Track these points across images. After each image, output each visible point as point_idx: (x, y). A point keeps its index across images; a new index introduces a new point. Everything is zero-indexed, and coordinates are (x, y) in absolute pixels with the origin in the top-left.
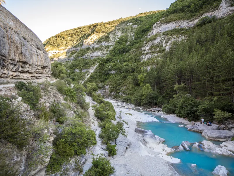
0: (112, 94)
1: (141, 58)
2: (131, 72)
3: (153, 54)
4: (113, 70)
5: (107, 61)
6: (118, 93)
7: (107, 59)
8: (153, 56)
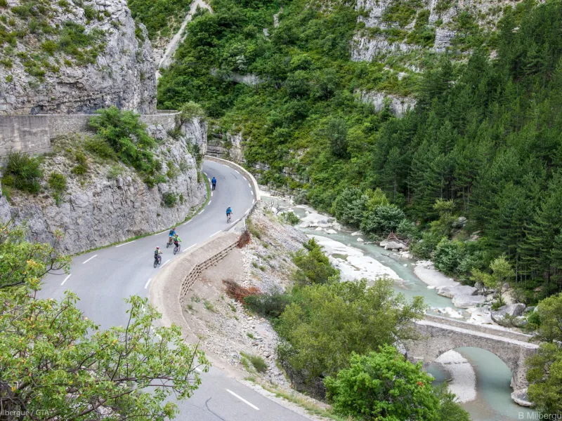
0: (257, 167)
1: (352, 43)
2: (320, 98)
3: (394, 41)
4: (251, 73)
5: (220, 25)
6: (280, 170)
7: (224, 19)
8: (393, 48)
